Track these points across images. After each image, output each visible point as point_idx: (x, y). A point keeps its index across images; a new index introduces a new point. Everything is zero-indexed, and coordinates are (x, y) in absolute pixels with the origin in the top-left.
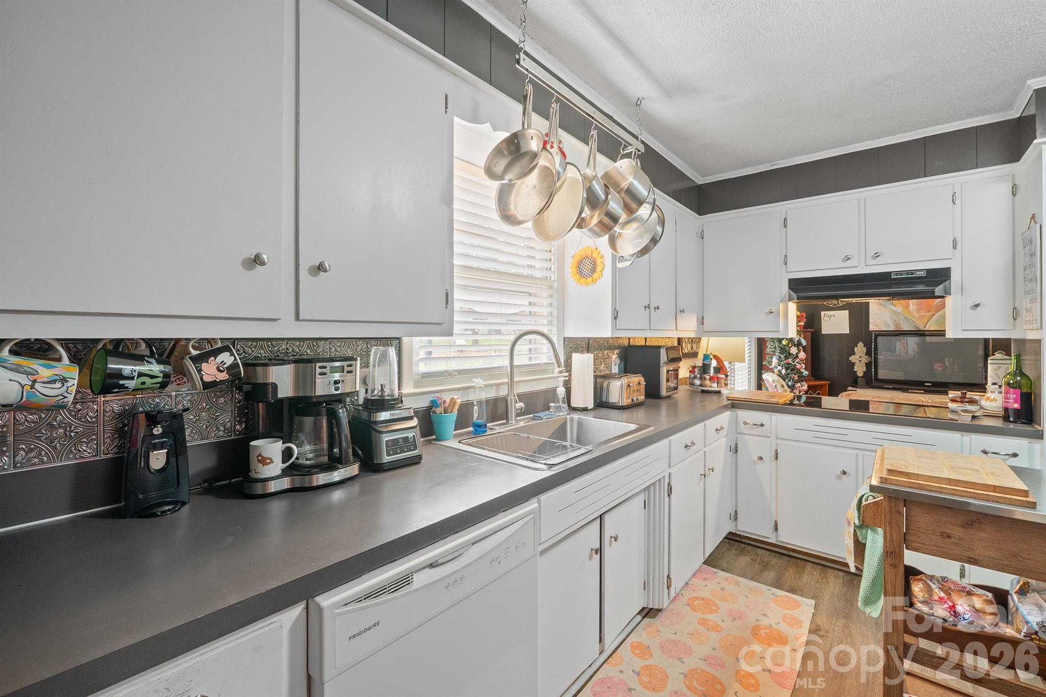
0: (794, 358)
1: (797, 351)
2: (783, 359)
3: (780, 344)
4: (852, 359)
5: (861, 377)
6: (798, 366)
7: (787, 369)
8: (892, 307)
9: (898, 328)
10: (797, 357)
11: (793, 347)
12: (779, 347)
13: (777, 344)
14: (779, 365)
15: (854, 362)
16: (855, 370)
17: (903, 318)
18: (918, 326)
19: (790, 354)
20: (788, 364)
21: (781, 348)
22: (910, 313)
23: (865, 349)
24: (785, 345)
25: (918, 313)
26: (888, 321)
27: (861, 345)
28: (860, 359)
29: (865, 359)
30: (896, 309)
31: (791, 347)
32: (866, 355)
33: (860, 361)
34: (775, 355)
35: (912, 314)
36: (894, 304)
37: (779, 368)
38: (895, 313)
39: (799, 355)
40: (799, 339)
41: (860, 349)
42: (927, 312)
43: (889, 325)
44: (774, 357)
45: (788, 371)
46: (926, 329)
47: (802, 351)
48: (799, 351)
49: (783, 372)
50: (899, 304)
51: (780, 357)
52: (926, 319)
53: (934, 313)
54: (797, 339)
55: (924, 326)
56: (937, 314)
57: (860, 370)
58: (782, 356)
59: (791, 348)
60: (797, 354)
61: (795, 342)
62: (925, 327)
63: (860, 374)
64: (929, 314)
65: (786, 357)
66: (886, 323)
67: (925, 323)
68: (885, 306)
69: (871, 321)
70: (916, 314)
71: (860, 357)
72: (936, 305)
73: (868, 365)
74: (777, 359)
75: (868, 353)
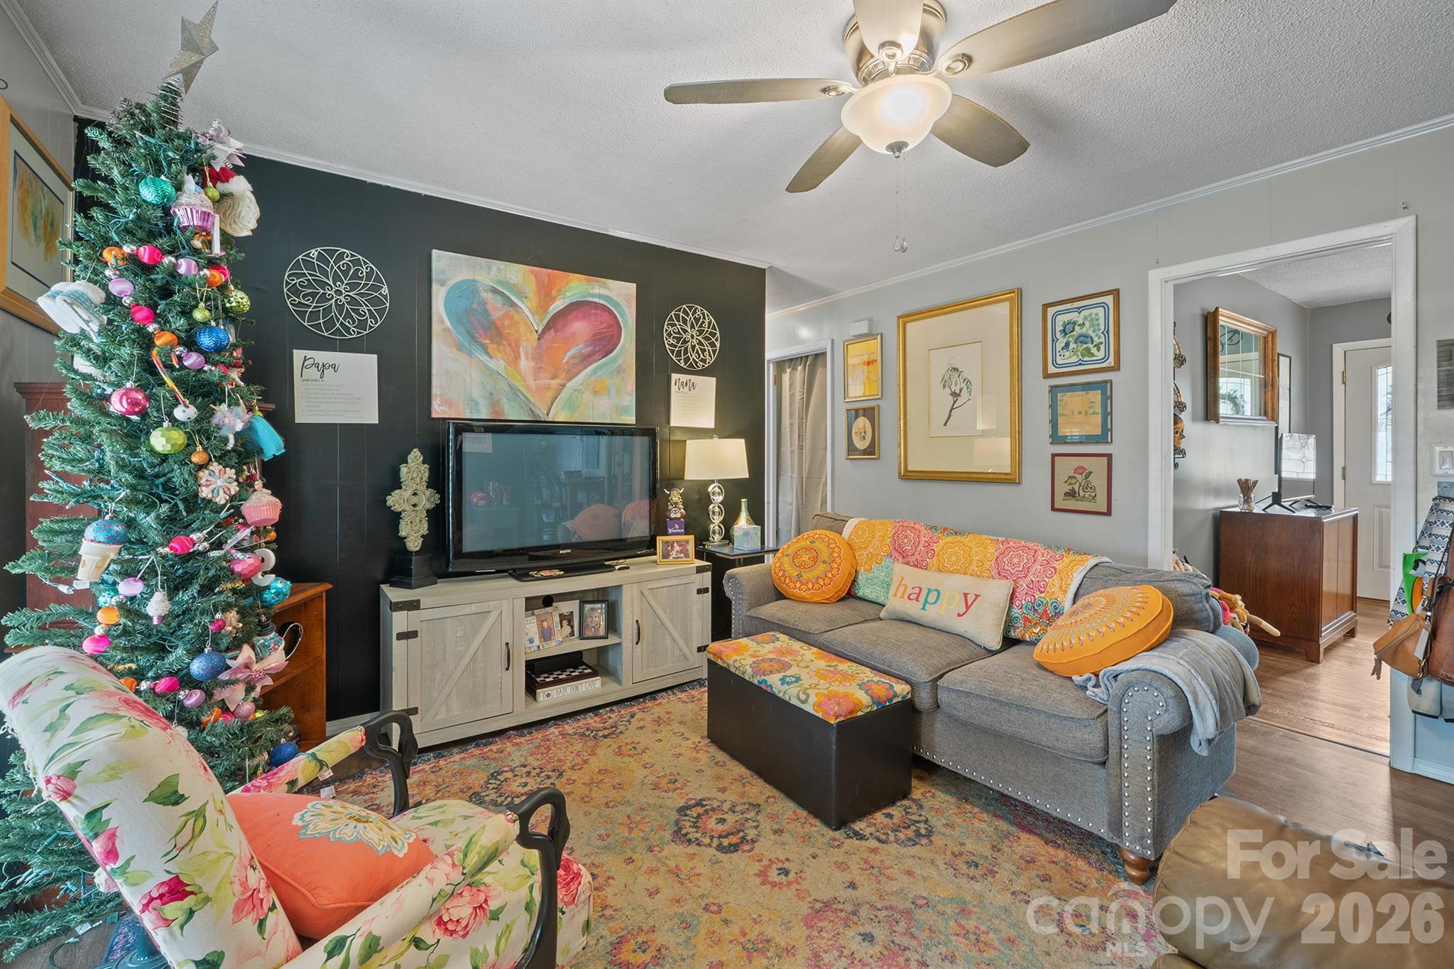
0: (218, 526)
1: (234, 488)
2: (154, 536)
3: (132, 450)
4: (396, 500)
5: (416, 552)
6: (244, 562)
7: (174, 587)
8: (484, 358)
9: (496, 413)
10: (237, 513)
11: (215, 466)
12: (122, 466)
13: (111, 452)
14: (127, 574)
15: (400, 510)
16: (403, 533)
17: (507, 388)
18: (537, 412)
19: (194, 502)
20: (188, 557)
21: (140, 474)
22: (520, 375)
23: (425, 471)
24: (164, 458)
25: (535, 380)
26: (477, 394)
27: (415, 456)
28: (415, 500)
29: (427, 499)
30: (492, 364)
31: (201, 467)
32: (428, 487)
33: (414, 506)
34: (100, 514)
35: (525, 382)
36: (490, 350)
37: (130, 588)
38: (491, 373)
39: (246, 508)
40: (249, 428)
41: (415, 469)
42: (553, 379)
43: (476, 404)
44: (90, 532)
45: (183, 596)
46: (550, 419)
47: (258, 484)
48: (247, 485)
49: (157, 606)
50: (499, 351)
51: (130, 523)
52: (550, 394)
53: (562, 382)
54: (239, 427)
55: (545, 413)
56: (570, 385)
57: (413, 532)
58: (148, 520)
59: (204, 475)
60: (236, 501)
61: (226, 440)
62: (548, 415)
63: (414, 544)
64: (555, 383)
65: (172, 524)
66: (473, 403)
67: (549, 401)
68: (470, 354)
69: (435, 390)
70: (531, 382)
71: (415, 494)
72: (567, 362)
73: (436, 516)
74: (111, 540)
75: (437, 481)
